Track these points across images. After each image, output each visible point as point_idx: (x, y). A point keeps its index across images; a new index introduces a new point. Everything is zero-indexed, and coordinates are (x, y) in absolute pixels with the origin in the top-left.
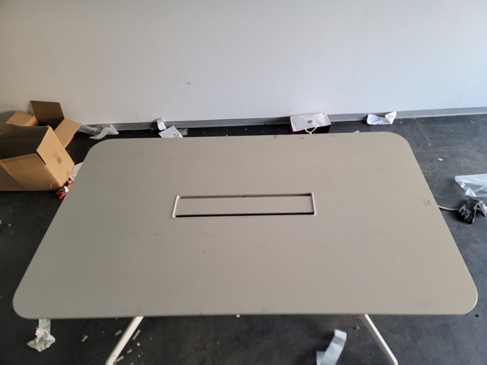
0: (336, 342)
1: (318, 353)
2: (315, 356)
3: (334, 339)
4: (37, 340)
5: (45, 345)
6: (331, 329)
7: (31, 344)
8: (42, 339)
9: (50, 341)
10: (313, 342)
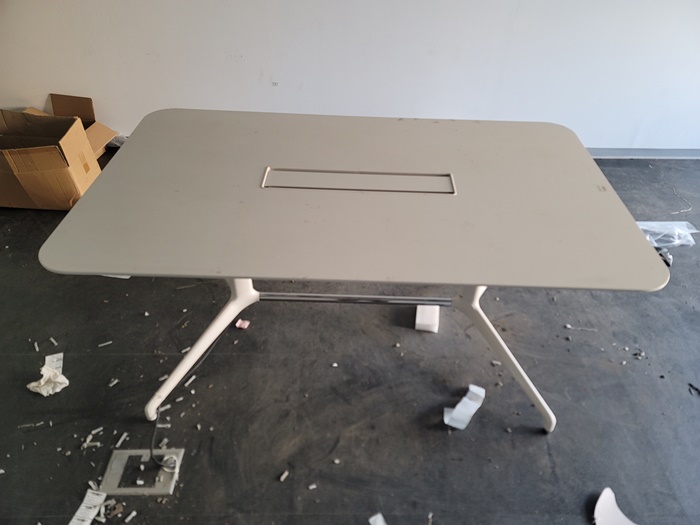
0: (470, 399)
1: (446, 410)
2: (442, 414)
3: (469, 394)
4: (42, 381)
5: (53, 389)
6: (463, 385)
7: (32, 386)
8: (49, 381)
9: (61, 384)
10: (439, 398)
